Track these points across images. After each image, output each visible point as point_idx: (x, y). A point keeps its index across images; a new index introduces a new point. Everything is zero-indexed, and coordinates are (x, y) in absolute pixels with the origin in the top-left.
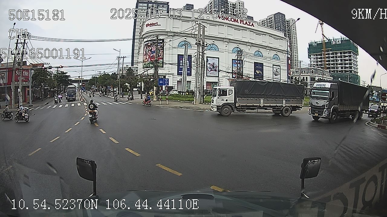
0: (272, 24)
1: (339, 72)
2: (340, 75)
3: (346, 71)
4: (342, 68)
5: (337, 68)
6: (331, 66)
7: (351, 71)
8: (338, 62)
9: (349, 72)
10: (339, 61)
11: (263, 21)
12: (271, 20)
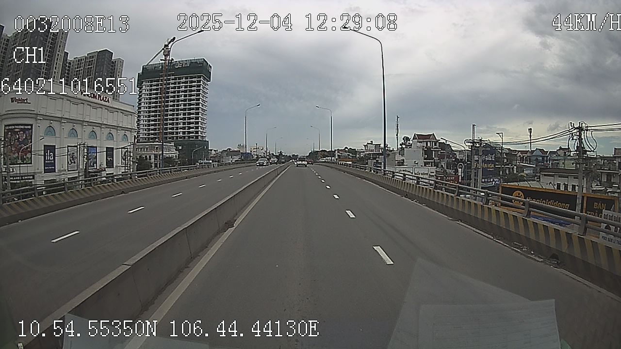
0: (92, 66)
1: (180, 138)
2: (180, 142)
3: (189, 137)
4: (184, 133)
5: (177, 133)
6: (169, 131)
7: (197, 137)
8: (179, 126)
9: (195, 137)
10: (180, 124)
11: (79, 60)
12: (92, 60)
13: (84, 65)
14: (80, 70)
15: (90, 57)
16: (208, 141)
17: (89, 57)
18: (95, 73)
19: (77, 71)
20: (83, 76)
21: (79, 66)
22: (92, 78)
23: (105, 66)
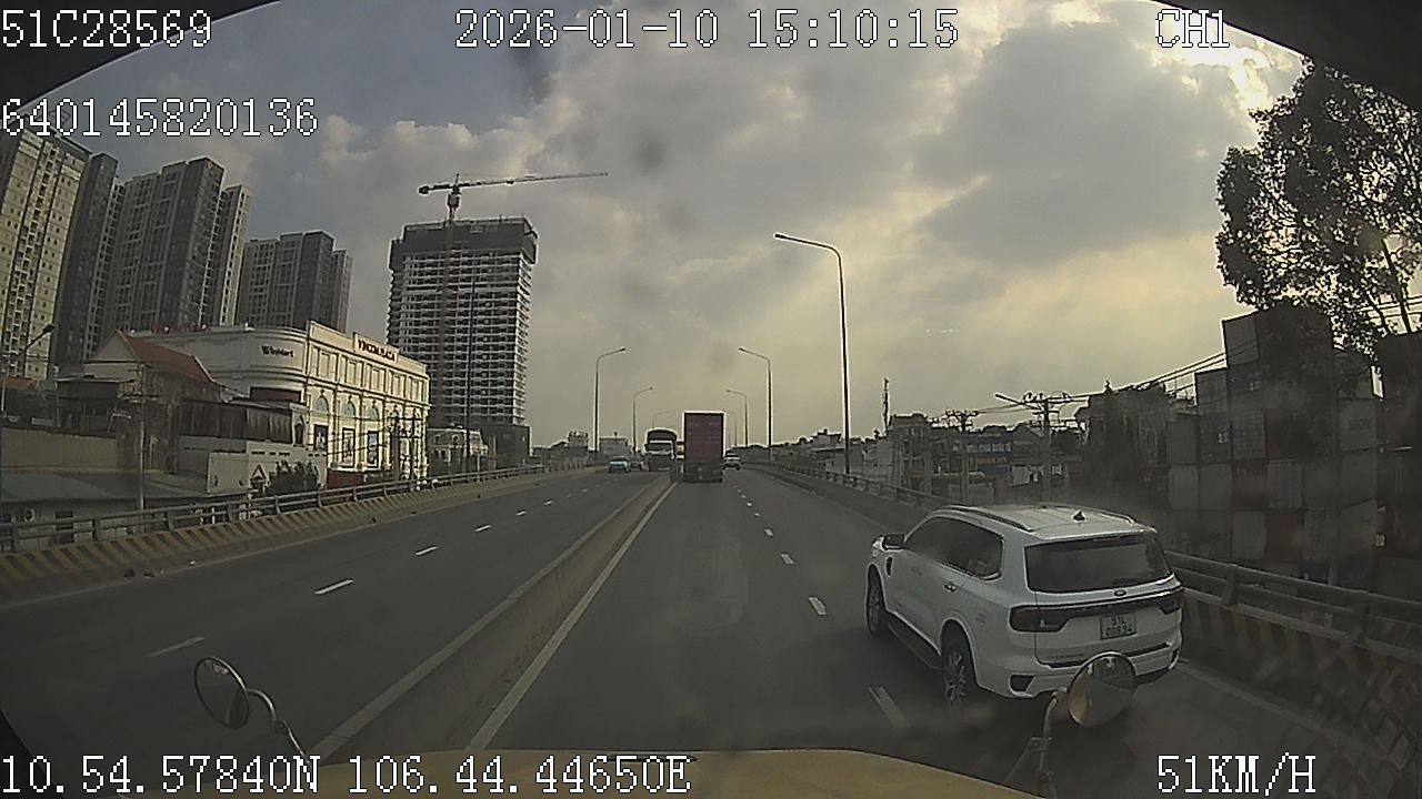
0: (292, 263)
4: (484, 411)
7: (509, 419)
11: (262, 247)
12: (292, 251)
13: (275, 258)
14: (264, 268)
15: (287, 243)
16: (528, 428)
17: (284, 242)
18: (299, 279)
19: (259, 268)
20: (272, 279)
21: (263, 258)
22: (292, 287)
23: (319, 265)
